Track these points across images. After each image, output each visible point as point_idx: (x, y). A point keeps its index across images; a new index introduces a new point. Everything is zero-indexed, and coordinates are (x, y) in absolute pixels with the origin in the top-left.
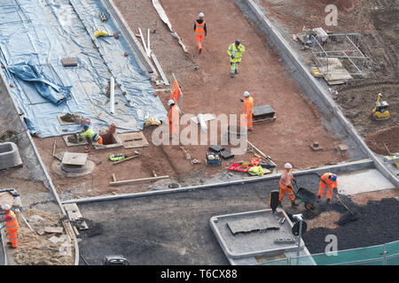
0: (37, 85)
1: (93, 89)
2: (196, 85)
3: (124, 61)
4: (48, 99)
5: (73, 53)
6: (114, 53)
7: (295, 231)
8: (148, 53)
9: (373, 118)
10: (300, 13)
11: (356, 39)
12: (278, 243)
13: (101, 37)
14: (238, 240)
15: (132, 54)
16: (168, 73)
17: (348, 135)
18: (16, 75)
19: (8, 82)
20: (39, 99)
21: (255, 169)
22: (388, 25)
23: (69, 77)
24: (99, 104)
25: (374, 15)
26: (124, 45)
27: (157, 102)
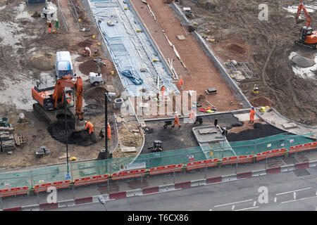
0: (131, 78)
1: (151, 80)
2: (188, 80)
3: (163, 70)
4: (135, 84)
5: (145, 67)
6: (159, 67)
7: (223, 133)
8: (171, 67)
9: (252, 93)
10: (227, 55)
11: (247, 65)
12: (216, 138)
13: (155, 61)
14: (202, 136)
15: (166, 68)
16: (178, 75)
17: (243, 99)
18: (124, 74)
19: (121, 77)
20: (131, 83)
21: (209, 111)
22: (259, 60)
23: (143, 76)
24: (153, 86)
25: (254, 56)
26: (163, 65)
27: (174, 86)
